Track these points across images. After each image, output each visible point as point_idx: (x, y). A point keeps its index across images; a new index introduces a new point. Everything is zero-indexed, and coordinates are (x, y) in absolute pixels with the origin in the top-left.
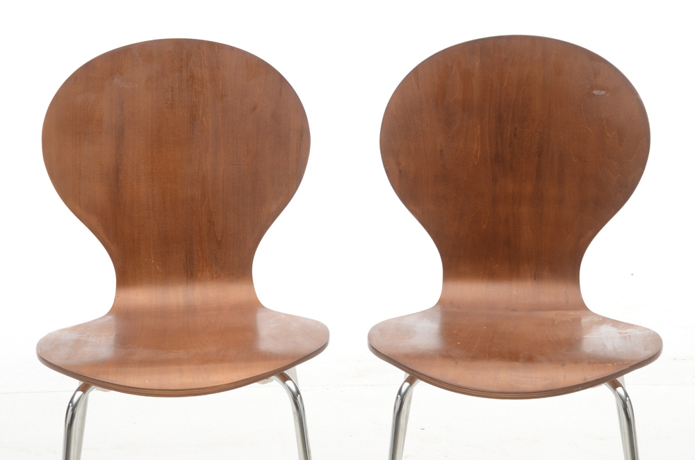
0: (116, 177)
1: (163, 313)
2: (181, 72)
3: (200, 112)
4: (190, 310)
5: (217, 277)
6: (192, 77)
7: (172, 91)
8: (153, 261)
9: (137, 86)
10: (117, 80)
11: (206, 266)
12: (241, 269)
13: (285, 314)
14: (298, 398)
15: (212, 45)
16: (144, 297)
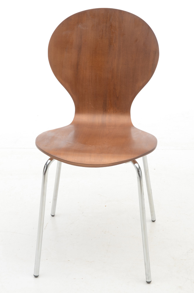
0: (77, 67)
1: (92, 126)
2: (107, 23)
3: (113, 41)
4: (103, 126)
5: (116, 112)
6: (111, 25)
7: (102, 31)
8: (90, 103)
9: (88, 29)
10: (80, 26)
11: (112, 107)
12: (126, 109)
13: (141, 131)
14: (140, 171)
15: (120, 11)
16: (86, 118)
